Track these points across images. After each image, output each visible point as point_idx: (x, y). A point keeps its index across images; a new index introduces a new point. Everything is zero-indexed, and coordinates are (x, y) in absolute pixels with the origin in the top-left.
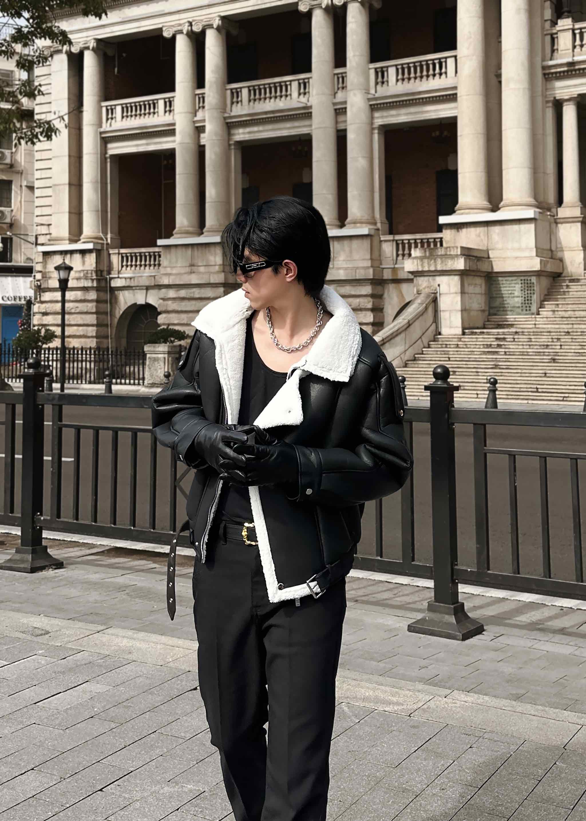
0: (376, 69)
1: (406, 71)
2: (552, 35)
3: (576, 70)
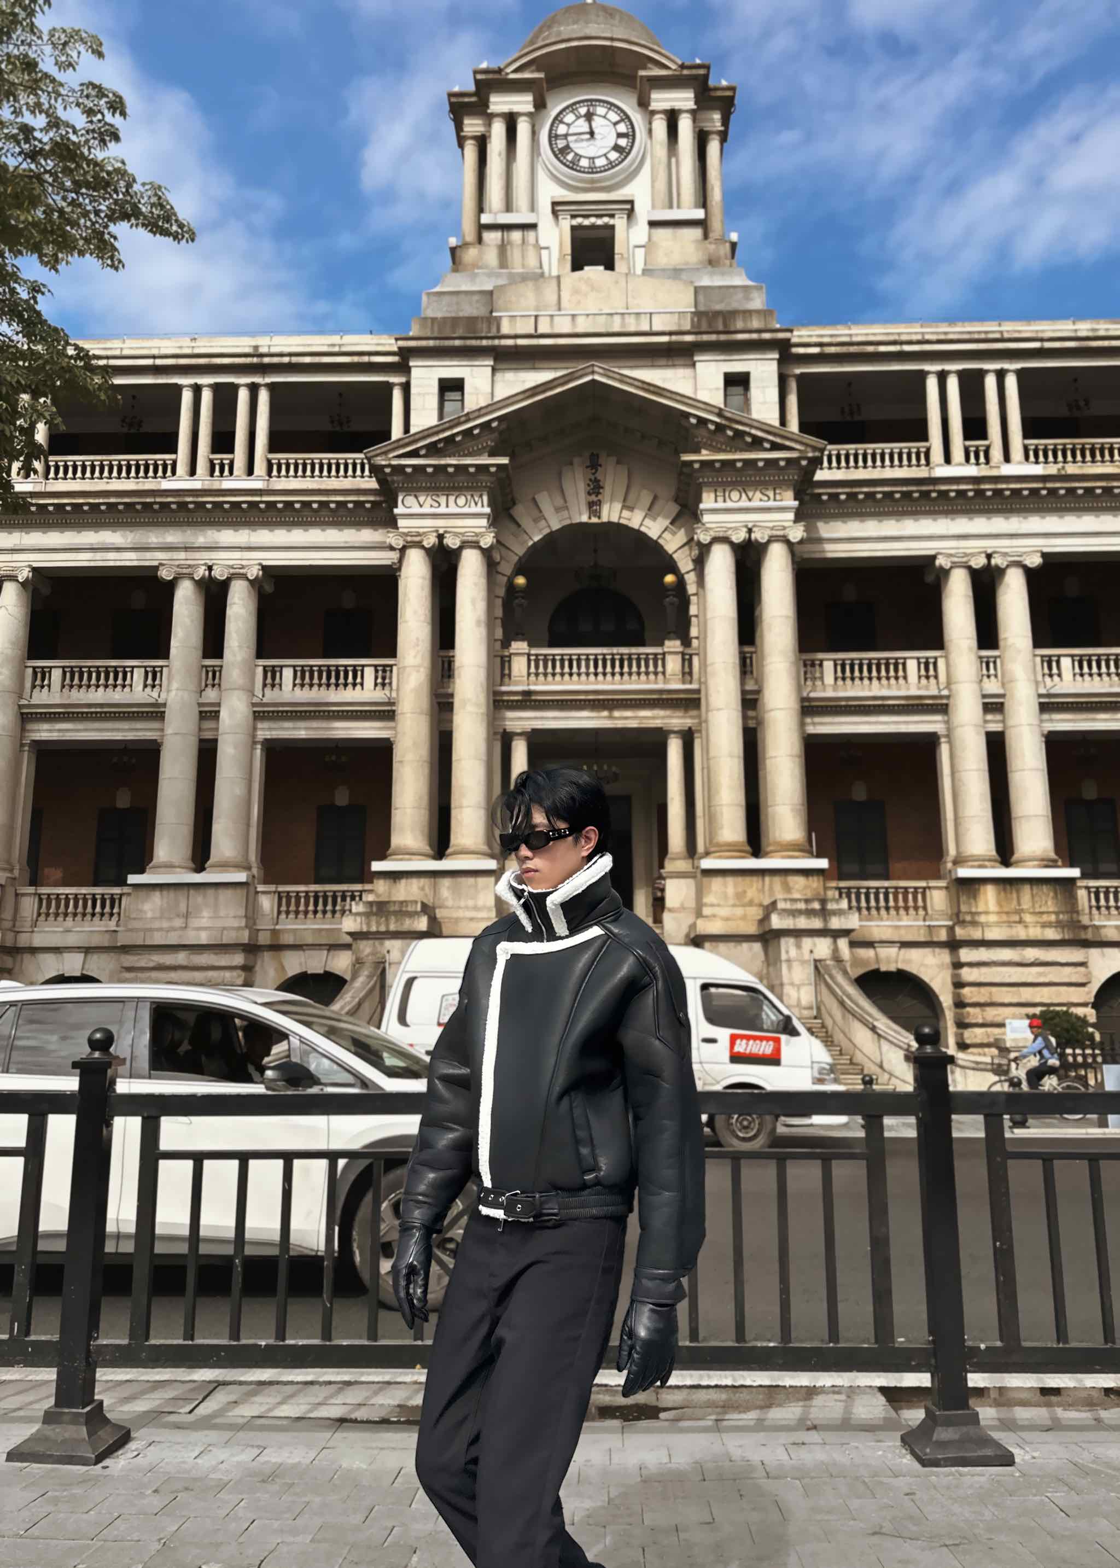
0: (265, 667)
1: (307, 674)
2: (502, 657)
3: (531, 701)
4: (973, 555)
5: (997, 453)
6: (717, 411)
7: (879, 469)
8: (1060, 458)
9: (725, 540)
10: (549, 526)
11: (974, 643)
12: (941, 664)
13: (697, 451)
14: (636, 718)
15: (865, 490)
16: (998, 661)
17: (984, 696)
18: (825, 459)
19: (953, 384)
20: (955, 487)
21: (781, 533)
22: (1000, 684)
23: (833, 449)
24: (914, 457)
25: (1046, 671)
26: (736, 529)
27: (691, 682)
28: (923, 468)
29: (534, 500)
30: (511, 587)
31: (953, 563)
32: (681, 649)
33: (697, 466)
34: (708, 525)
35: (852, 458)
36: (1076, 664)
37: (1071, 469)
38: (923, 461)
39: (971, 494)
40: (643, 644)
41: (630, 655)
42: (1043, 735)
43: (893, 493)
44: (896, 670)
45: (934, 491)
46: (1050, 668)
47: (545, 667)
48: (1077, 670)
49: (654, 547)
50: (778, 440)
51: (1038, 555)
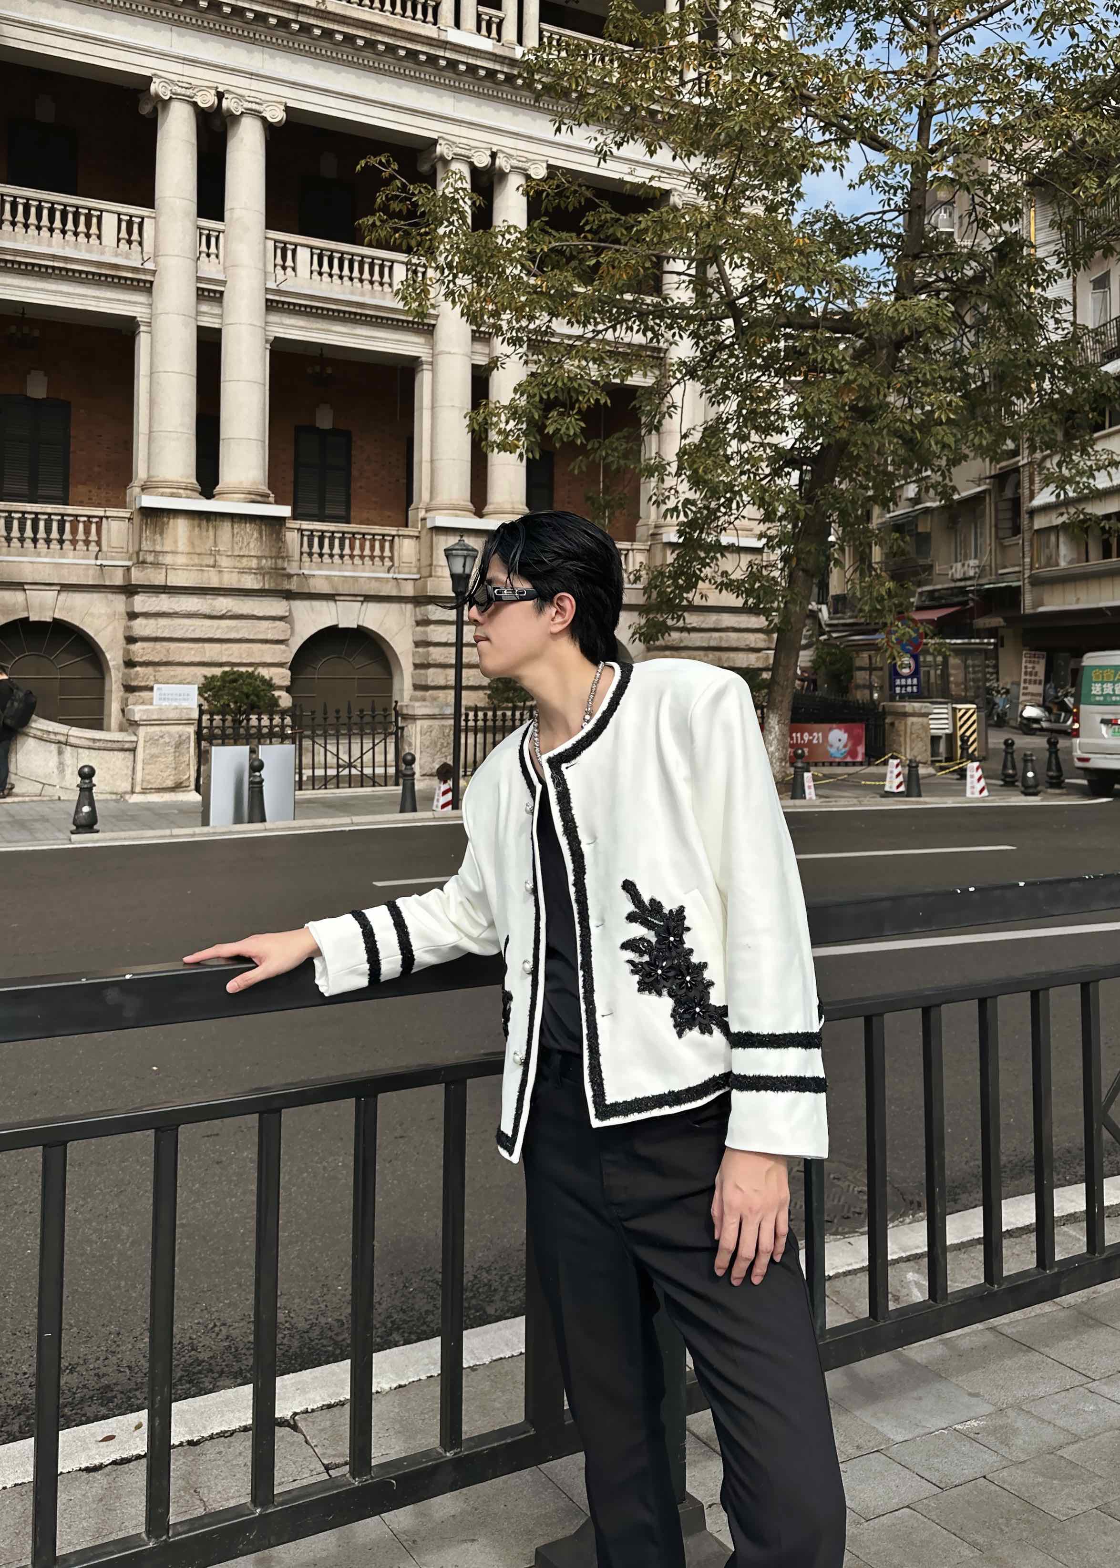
4: (201, 88)
11: (193, 208)
12: (150, 226)
16: (222, 238)
17: (199, 279)
22: (221, 267)
25: (279, 261)
31: (174, 93)
36: (315, 258)
37: (334, 6)
42: (267, 341)
44: (85, 226)
46: (285, 258)
48: (315, 266)
51: (283, 108)
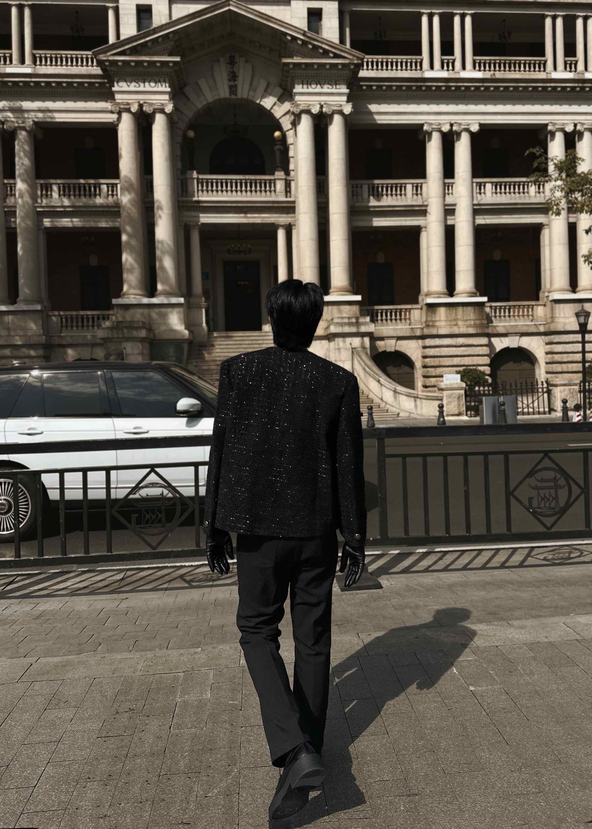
0: (41, 184)
1: (67, 189)
2: (182, 180)
3: (200, 207)
4: (444, 124)
5: (458, 64)
6: (302, 32)
7: (394, 71)
8: (492, 68)
9: (308, 112)
10: (206, 100)
11: (441, 175)
12: (424, 186)
13: (291, 57)
14: (260, 217)
15: (387, 84)
16: (454, 185)
17: (445, 205)
18: (365, 64)
19: (436, 20)
20: (435, 84)
21: (339, 108)
22: (454, 197)
23: (369, 58)
24: (414, 64)
25: (478, 191)
26: (314, 105)
27: (290, 197)
28: (419, 71)
29: (197, 83)
30: (185, 137)
31: (432, 128)
32: (284, 177)
33: (291, 66)
34: (298, 103)
35: (380, 64)
36: (494, 187)
37: (499, 75)
38: (418, 68)
39: (443, 88)
40: (264, 173)
41: (256, 180)
42: (473, 226)
43: (401, 86)
44: (401, 191)
45: (424, 86)
46: (480, 189)
47: (207, 186)
48: (494, 190)
49: (268, 114)
50: (338, 52)
51: (478, 125)
